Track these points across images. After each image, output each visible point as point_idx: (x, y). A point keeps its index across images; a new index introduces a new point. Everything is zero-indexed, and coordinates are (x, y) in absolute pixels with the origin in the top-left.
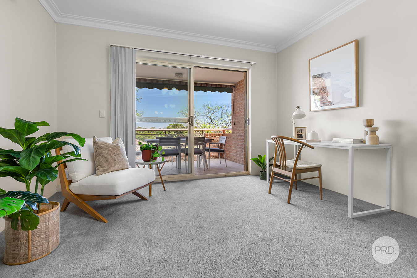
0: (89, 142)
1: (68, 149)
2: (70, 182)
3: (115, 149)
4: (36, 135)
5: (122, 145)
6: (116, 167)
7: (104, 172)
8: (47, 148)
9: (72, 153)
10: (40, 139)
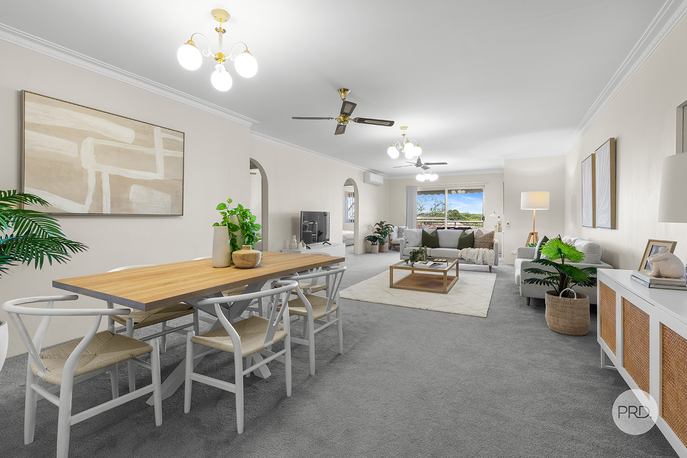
1: (390, 229)
2: (391, 240)
7: (400, 237)
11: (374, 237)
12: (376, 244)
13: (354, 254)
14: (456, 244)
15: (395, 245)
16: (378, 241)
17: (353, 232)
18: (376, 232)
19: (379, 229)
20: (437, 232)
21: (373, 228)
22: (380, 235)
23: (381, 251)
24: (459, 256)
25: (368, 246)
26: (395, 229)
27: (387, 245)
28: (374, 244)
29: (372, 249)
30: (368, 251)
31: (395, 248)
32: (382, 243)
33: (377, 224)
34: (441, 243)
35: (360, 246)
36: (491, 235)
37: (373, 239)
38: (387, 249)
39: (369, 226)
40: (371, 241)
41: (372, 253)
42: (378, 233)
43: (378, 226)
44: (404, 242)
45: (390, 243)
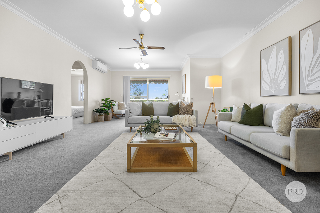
0: (117, 103)
1: (113, 103)
2: (114, 111)
3: (123, 104)
4: (108, 101)
5: (125, 103)
6: (123, 109)
7: (120, 109)
8: (109, 103)
9: (114, 104)
10: (109, 101)
11: (101, 109)
12: (103, 115)
13: (84, 123)
14: (166, 112)
15: (116, 115)
16: (104, 112)
17: (83, 107)
18: (102, 106)
19: (105, 104)
20: (152, 104)
21: (100, 104)
22: (105, 108)
23: (106, 119)
24: (172, 121)
25: (96, 116)
26: (116, 104)
27: (111, 115)
28: (101, 115)
29: (99, 118)
30: (95, 121)
31: (116, 117)
32: (107, 113)
33: (103, 100)
34: (155, 112)
35: (89, 117)
36: (191, 105)
37: (100, 111)
38: (111, 118)
39: (96, 102)
40: (99, 112)
41: (99, 122)
42: (104, 107)
43: (103, 102)
44: (129, 112)
45: (113, 114)
